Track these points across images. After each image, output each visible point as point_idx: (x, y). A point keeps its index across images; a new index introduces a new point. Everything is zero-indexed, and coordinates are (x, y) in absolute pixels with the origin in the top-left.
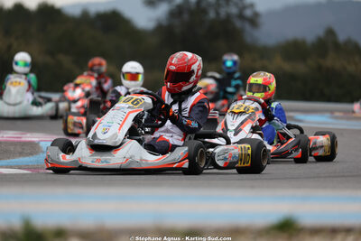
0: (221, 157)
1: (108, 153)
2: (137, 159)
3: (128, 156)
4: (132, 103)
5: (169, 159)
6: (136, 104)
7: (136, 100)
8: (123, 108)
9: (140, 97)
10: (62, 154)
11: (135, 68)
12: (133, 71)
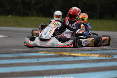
0: (84, 43)
1: (46, 42)
2: (56, 44)
3: (52, 43)
4: (54, 24)
5: (67, 44)
6: (56, 25)
7: (56, 23)
8: (51, 26)
9: (57, 22)
10: (30, 41)
11: (59, 13)
12: (58, 14)
